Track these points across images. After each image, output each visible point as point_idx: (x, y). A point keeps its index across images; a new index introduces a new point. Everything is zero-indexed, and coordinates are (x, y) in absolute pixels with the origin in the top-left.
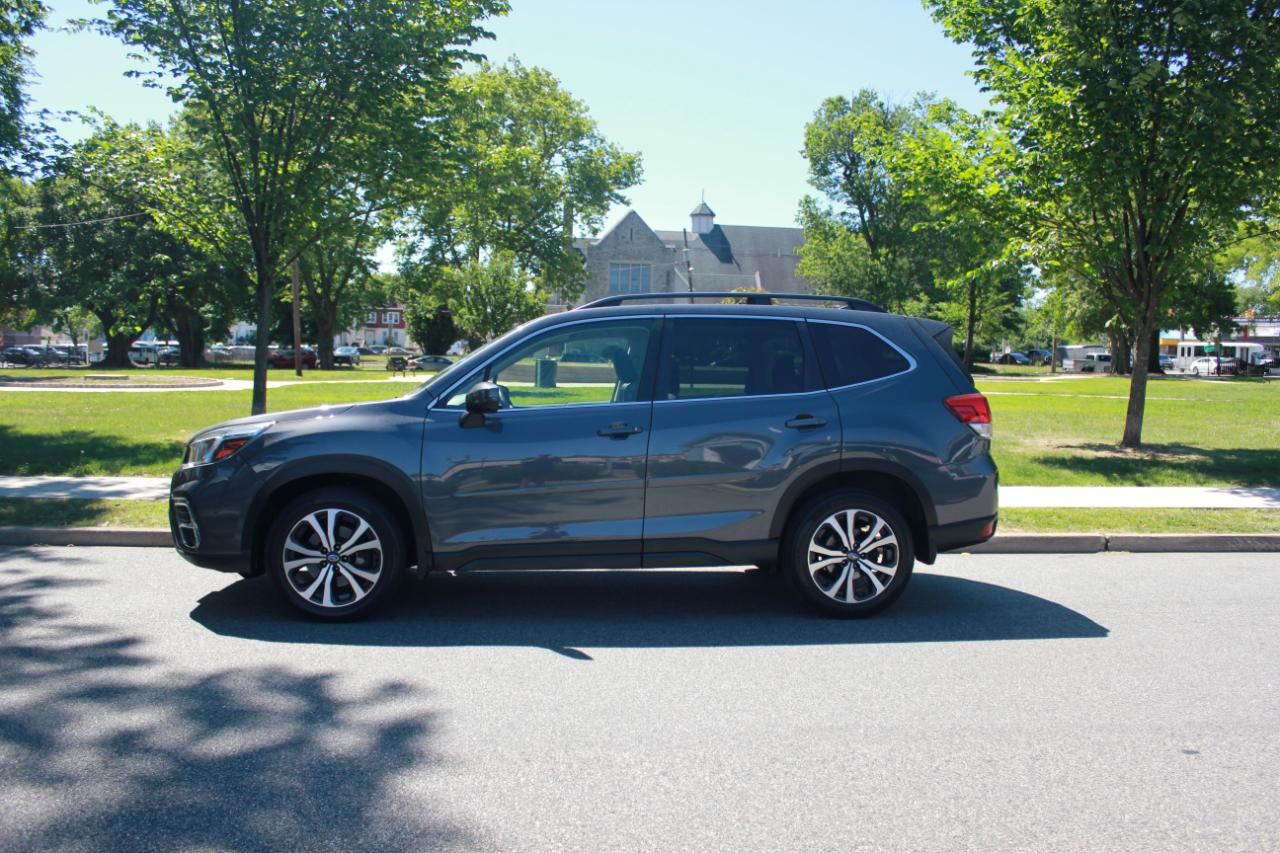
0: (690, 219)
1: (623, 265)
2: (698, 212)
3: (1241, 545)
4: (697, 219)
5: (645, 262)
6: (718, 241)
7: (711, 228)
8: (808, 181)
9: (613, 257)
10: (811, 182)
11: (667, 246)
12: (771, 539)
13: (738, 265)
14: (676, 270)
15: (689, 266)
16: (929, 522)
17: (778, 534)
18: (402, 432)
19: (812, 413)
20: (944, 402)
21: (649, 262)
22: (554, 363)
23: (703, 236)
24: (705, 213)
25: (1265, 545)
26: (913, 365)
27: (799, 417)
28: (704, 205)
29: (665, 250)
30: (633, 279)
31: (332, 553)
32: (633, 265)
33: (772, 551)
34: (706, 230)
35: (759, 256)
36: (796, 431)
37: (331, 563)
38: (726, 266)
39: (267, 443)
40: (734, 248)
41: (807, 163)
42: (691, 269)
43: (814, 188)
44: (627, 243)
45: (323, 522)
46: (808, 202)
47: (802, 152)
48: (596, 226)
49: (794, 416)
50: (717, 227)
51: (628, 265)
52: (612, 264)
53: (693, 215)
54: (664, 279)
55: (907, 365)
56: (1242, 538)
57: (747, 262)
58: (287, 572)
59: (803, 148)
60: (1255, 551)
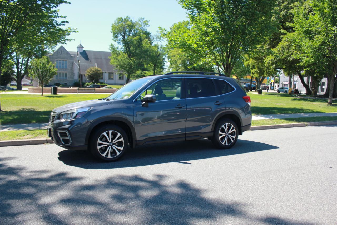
0: (77, 48)
1: (60, 61)
2: (79, 46)
3: (270, 128)
4: (79, 48)
5: (66, 60)
6: (85, 55)
7: (83, 51)
8: (112, 39)
9: (56, 59)
10: (113, 40)
11: (72, 56)
12: (211, 132)
13: (90, 61)
14: (74, 62)
15: (79, 61)
16: (242, 126)
17: (213, 130)
18: (128, 108)
19: (219, 101)
20: (243, 98)
21: (67, 60)
22: (56, 88)
23: (80, 53)
24: (81, 47)
25: (274, 127)
26: (235, 89)
27: (217, 102)
28: (81, 44)
29: (71, 57)
30: (63, 65)
31: (110, 143)
32: (62, 61)
33: (212, 134)
34: (81, 51)
35: (96, 59)
36: (216, 105)
37: (110, 146)
38: (87, 61)
39: (92, 113)
40: (89, 57)
41: (112, 34)
42: (79, 62)
43: (114, 41)
44: (60, 54)
45: (108, 134)
46: (112, 45)
47: (111, 31)
48: (53, 49)
49: (215, 102)
50: (84, 51)
51: (61, 61)
52: (56, 60)
53: (78, 47)
54: (71, 64)
55: (234, 89)
56: (270, 126)
57: (93, 60)
58: (98, 149)
59: (111, 30)
60: (272, 129)
